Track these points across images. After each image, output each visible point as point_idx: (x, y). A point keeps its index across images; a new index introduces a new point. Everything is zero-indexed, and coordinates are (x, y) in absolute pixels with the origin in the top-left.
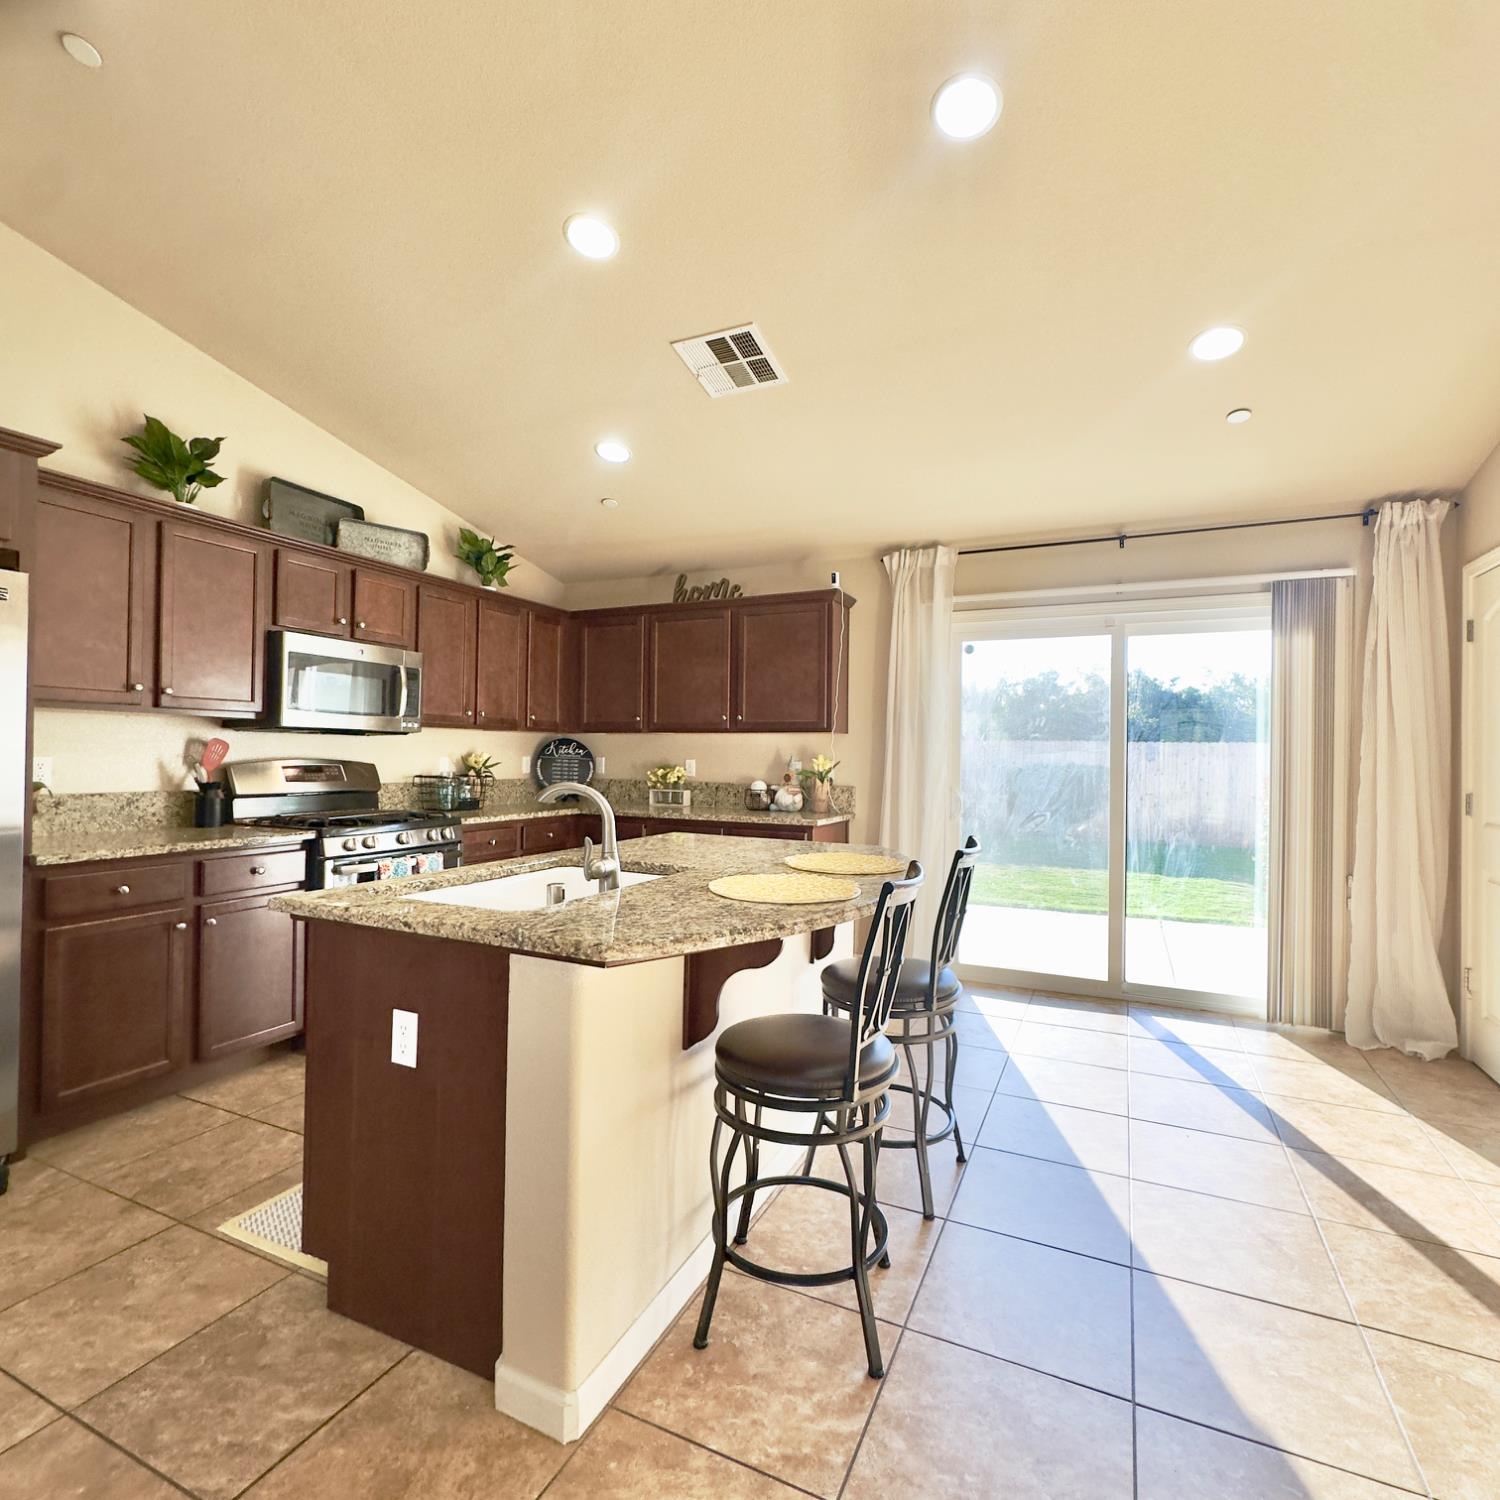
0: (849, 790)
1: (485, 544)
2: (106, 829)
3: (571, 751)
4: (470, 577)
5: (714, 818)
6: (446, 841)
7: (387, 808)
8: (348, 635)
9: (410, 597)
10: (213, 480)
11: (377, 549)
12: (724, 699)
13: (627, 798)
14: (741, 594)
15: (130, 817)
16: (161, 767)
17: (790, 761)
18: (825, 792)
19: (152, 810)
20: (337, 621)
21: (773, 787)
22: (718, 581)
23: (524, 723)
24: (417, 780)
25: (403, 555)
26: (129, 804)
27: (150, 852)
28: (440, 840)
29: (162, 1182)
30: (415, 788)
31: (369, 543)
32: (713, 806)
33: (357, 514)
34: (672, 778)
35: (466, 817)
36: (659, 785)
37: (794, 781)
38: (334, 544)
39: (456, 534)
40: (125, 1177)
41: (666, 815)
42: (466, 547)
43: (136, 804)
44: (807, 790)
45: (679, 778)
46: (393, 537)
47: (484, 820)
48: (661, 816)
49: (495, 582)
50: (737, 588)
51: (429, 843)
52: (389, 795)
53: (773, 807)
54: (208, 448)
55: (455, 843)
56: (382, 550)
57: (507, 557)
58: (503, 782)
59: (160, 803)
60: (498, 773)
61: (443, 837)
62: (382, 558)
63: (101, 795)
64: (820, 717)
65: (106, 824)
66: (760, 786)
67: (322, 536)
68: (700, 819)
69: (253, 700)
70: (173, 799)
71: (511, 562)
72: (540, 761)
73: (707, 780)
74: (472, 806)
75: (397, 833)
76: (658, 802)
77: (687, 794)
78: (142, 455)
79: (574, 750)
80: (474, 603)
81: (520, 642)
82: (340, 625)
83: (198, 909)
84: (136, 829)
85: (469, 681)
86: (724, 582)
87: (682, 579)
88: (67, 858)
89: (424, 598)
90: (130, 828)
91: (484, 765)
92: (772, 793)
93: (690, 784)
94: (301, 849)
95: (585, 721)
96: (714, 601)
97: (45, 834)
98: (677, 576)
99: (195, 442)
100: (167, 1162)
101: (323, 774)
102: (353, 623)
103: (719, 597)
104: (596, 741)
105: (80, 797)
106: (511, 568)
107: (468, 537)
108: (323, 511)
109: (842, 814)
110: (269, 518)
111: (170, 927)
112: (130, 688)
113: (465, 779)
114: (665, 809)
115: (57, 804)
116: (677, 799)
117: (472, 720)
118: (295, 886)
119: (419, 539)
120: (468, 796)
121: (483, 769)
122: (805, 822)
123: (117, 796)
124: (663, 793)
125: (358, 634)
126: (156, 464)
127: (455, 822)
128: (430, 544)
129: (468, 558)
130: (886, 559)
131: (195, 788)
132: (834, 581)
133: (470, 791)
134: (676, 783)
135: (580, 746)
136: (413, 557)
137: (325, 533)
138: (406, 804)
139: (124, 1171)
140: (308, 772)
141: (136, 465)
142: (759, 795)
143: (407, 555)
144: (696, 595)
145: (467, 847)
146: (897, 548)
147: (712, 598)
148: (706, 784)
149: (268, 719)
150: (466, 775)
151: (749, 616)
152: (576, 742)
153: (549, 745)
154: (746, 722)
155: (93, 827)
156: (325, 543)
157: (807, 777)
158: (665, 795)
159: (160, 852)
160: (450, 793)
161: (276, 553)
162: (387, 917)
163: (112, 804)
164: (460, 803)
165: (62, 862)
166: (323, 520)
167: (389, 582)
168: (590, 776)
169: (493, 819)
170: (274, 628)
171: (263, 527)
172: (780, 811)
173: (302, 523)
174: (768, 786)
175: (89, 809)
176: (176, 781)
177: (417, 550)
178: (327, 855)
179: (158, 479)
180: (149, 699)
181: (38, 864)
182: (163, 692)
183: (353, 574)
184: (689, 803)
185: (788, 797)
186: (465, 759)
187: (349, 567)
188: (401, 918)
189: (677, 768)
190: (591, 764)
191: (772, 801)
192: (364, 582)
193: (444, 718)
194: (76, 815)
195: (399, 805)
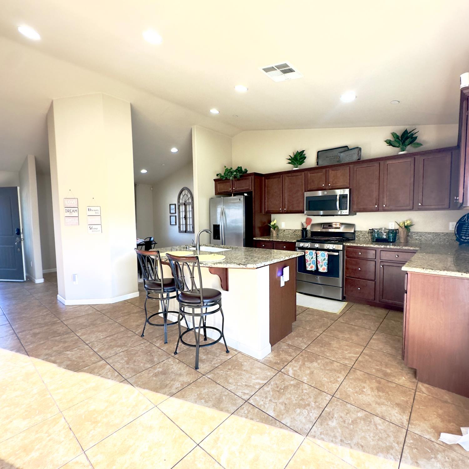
15: (295, 234)
19: (298, 233)
26: (295, 232)
31: (348, 156)
33: (347, 148)
46: (354, 151)
63: (290, 230)
65: (291, 235)
72: (458, 224)
81: (411, 172)
82: (323, 186)
101: (333, 227)
108: (337, 152)
110: (318, 162)
115: (284, 231)
119: (358, 149)
123: (293, 230)
136: (357, 157)
140: (330, 226)
155: (289, 236)
163: (292, 231)
173: (330, 159)
175: (288, 232)
180: (282, 211)
182: (284, 210)
183: (328, 170)
194: (287, 233)
195: (367, 239)
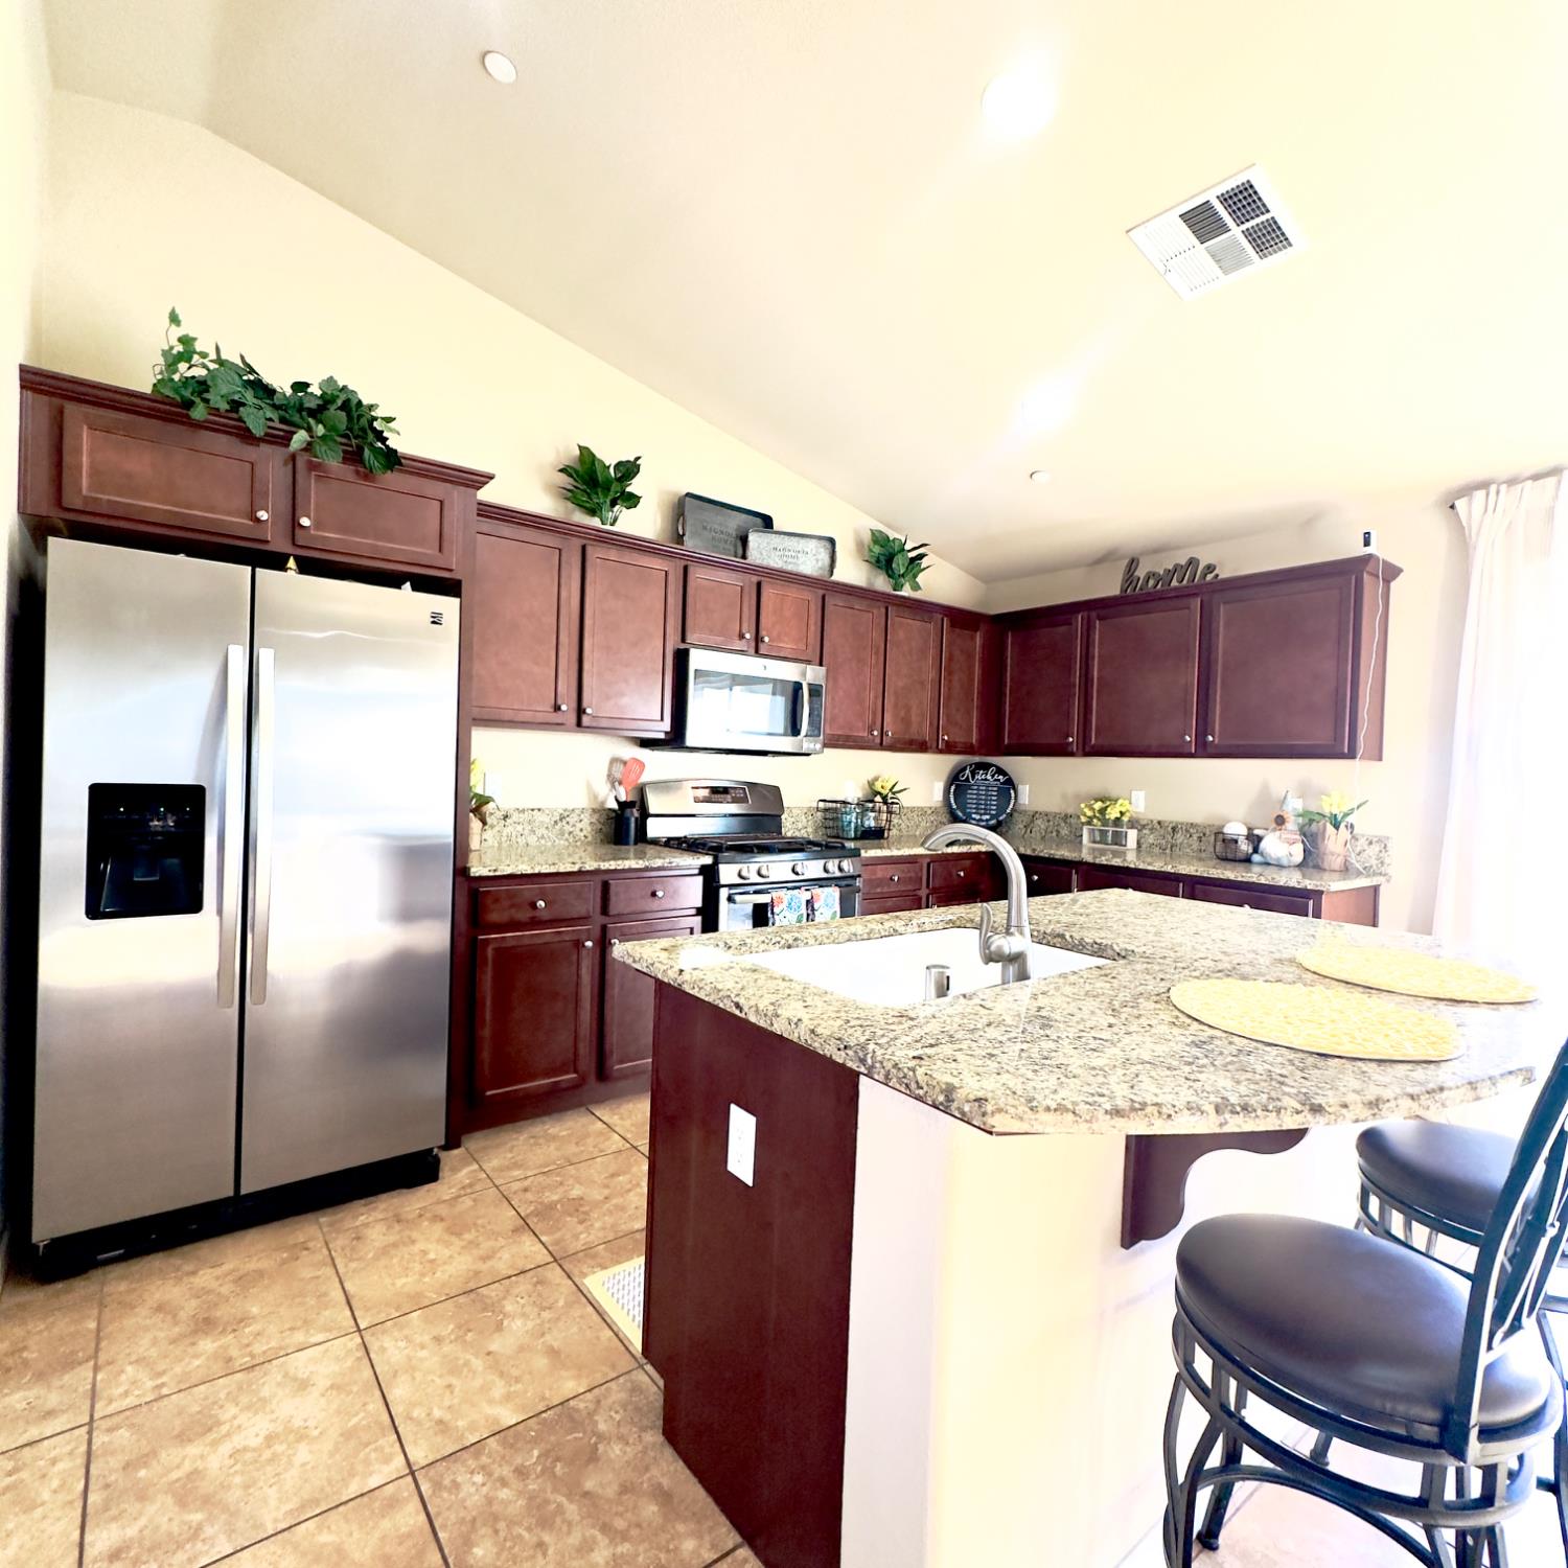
0: (1383, 843)
1: (897, 543)
2: (543, 842)
3: (989, 777)
4: (882, 583)
5: (1169, 869)
6: (843, 874)
7: (789, 834)
8: (752, 651)
9: (815, 608)
10: (632, 501)
11: (785, 559)
12: (1187, 713)
13: (1054, 834)
14: (1217, 575)
15: (562, 831)
16: (589, 786)
17: (1285, 798)
18: (1341, 841)
19: (579, 826)
20: (741, 636)
21: (1256, 832)
22: (1183, 562)
23: (934, 745)
24: (821, 805)
25: (810, 563)
26: (561, 820)
27: (562, 870)
28: (838, 874)
29: (551, 1207)
30: (819, 813)
31: (778, 553)
32: (1168, 851)
33: (767, 522)
34: (1113, 813)
35: (866, 849)
36: (1095, 821)
37: (1292, 825)
38: (744, 557)
39: (867, 537)
40: (526, 1190)
41: (1103, 860)
42: (877, 549)
43: (568, 819)
44: (1311, 839)
45: (1122, 813)
46: (802, 544)
47: (885, 853)
48: (1097, 861)
49: (907, 586)
50: (1210, 568)
51: (825, 875)
52: (793, 819)
53: (1256, 858)
54: (629, 470)
55: (853, 877)
56: (790, 560)
57: (921, 557)
58: (912, 810)
59: (587, 819)
60: (906, 800)
61: (841, 869)
62: (789, 568)
63: (539, 810)
64: (1338, 737)
65: (543, 837)
66: (1235, 829)
67: (732, 549)
68: (1150, 868)
69: (662, 719)
70: (596, 816)
71: (925, 562)
72: (953, 788)
73: (1160, 819)
74: (876, 835)
75: (793, 863)
76: (1094, 842)
77: (1132, 835)
78: (576, 484)
79: (993, 776)
80: (883, 610)
81: (932, 653)
82: (744, 640)
83: (604, 928)
84: (567, 843)
85: (876, 698)
86: (1193, 562)
87: (1133, 563)
88: (495, 871)
89: (829, 608)
90: (562, 842)
91: (890, 790)
92: (1255, 840)
93: (1137, 821)
94: (699, 874)
95: (1006, 742)
96: (1176, 589)
97: (496, 845)
98: (1126, 562)
99: (619, 465)
100: (561, 1184)
101: (729, 796)
102: (758, 639)
103: (1185, 582)
104: (1018, 765)
105: (523, 811)
106: (925, 569)
107: (879, 539)
108: (735, 522)
109: (1368, 876)
110: (684, 535)
111: (578, 944)
112: (557, 708)
113: (871, 805)
114: (1103, 853)
115: (506, 817)
116: (1119, 839)
117: (878, 741)
118: (693, 912)
119: (828, 545)
120: (873, 824)
121: (890, 795)
122: (1310, 884)
123: (552, 811)
124: (1100, 830)
125: (762, 651)
126: (585, 491)
127: (855, 853)
128: (837, 549)
129: (878, 561)
130: (1460, 504)
131: (615, 806)
132: (1367, 543)
133: (875, 818)
134: (1117, 819)
135: (1000, 771)
136: (820, 564)
137: (735, 546)
138: (810, 830)
139: (526, 1183)
140: (718, 793)
141: (570, 494)
142: (1236, 841)
143: (814, 562)
144: (1151, 583)
145: (868, 882)
146: (1484, 485)
147: (1174, 583)
148: (1159, 823)
149: (675, 739)
150: (872, 801)
151: (1225, 603)
152: (994, 765)
153: (964, 769)
154: (1216, 746)
155: (532, 840)
156: (736, 556)
157: (1311, 821)
158: (1103, 833)
159: (571, 870)
160: (854, 820)
161: (686, 568)
162: (719, 991)
163: (547, 819)
164: (863, 832)
165: (491, 874)
166: (734, 535)
167: (794, 593)
168: (1011, 806)
169: (895, 853)
170: (682, 646)
171: (678, 544)
172: (1268, 864)
173: (713, 538)
174: (1250, 829)
175: (529, 822)
176: (601, 798)
177: (825, 557)
178: (722, 882)
179: (588, 505)
180: (573, 720)
181: (472, 875)
182: (584, 712)
183: (759, 584)
184: (1135, 846)
185: (1281, 847)
186: (871, 784)
187: (755, 579)
188: (733, 996)
189: (1120, 802)
190: (1012, 792)
191: (1256, 850)
192: (768, 592)
193: (848, 738)
194: (520, 828)
195: (802, 831)
